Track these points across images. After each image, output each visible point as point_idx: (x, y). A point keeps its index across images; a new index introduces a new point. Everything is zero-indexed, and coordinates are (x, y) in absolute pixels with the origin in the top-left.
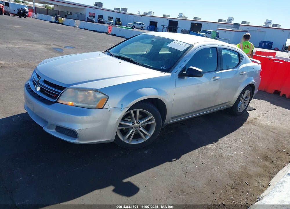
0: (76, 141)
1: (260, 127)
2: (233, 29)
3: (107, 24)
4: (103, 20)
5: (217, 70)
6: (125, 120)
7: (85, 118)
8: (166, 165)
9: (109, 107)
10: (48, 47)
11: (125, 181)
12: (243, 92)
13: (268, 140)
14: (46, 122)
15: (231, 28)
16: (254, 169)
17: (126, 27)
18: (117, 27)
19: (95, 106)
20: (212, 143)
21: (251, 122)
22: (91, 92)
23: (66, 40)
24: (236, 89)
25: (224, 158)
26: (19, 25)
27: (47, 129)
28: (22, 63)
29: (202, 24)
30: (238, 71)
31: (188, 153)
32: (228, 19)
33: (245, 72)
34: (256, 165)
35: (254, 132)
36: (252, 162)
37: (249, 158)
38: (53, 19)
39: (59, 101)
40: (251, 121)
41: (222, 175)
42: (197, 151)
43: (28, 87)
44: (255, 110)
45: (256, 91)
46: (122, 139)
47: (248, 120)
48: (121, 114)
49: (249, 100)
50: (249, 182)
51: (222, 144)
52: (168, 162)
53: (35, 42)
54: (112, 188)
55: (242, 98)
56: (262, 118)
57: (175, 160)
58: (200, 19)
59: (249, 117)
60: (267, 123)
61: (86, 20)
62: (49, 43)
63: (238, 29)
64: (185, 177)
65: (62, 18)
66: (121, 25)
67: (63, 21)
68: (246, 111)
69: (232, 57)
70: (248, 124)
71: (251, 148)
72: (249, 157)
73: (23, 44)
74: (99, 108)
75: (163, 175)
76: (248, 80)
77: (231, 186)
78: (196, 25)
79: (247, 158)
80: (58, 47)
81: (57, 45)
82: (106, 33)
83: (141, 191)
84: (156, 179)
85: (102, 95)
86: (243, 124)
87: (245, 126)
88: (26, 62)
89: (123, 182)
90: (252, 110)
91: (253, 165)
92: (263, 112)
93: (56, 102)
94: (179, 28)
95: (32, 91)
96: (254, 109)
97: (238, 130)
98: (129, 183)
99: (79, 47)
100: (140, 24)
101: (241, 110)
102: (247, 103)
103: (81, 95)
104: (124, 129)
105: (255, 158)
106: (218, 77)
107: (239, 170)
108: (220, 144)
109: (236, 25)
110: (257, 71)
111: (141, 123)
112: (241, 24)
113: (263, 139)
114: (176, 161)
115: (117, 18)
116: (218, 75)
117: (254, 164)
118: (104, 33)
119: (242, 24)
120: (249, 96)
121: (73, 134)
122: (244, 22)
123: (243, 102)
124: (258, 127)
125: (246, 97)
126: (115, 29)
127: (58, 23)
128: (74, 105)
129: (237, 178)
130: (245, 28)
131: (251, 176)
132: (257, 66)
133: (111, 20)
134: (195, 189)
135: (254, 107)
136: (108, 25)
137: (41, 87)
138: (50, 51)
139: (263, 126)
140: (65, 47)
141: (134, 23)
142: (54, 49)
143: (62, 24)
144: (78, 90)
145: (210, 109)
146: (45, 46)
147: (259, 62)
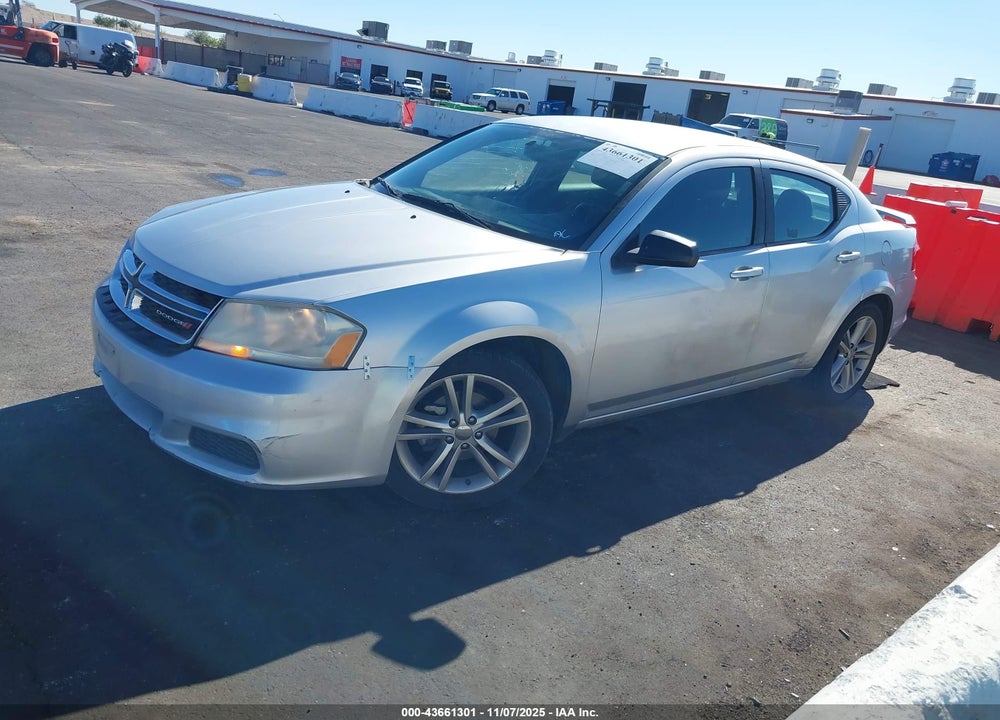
0: (256, 479)
1: (909, 445)
2: (837, 110)
3: (402, 95)
4: (389, 82)
5: (752, 244)
6: (428, 412)
7: (287, 400)
8: (566, 568)
9: (368, 364)
10: (196, 170)
11: (418, 616)
12: (849, 324)
13: (935, 489)
14: (157, 414)
15: (831, 107)
16: (877, 586)
17: (462, 104)
18: (433, 103)
19: (318, 360)
20: (732, 497)
21: (881, 425)
22: (306, 311)
23: (257, 146)
24: (823, 312)
25: (770, 547)
26: (104, 100)
27: (163, 439)
28: (102, 223)
29: (729, 94)
30: (828, 250)
31: (644, 530)
32: (821, 77)
33: (854, 253)
34: (883, 573)
35: (886, 463)
36: (870, 563)
37: (862, 549)
38: (220, 79)
39: (201, 344)
40: (877, 426)
41: (759, 604)
42: (675, 521)
43: (104, 297)
44: (898, 386)
45: (899, 321)
46: (416, 477)
47: (866, 421)
48: (407, 389)
49: (871, 352)
50: (852, 630)
51: (767, 502)
52: (571, 558)
53: (153, 157)
54: (371, 638)
55: (847, 343)
56: (917, 412)
57: (598, 552)
58: (722, 76)
59: (871, 411)
60: (938, 430)
61: (332, 81)
62: (197, 158)
63: (856, 111)
64: (626, 606)
65: (250, 76)
66: (448, 97)
67: (252, 85)
68: (863, 388)
69: (812, 200)
70: (868, 434)
71: (868, 517)
72: (860, 545)
73: (112, 162)
74: (334, 365)
75: (550, 600)
76: (866, 280)
77: (787, 641)
78: (709, 97)
79: (854, 548)
80: (229, 172)
81: (225, 166)
82: (396, 125)
83: (470, 651)
84: (524, 613)
85: (347, 325)
86: (850, 432)
87: (854, 441)
88: (115, 220)
89: (410, 621)
90: (884, 387)
91: (876, 572)
92: (923, 394)
93: (193, 345)
94: (649, 107)
95: (118, 310)
96: (891, 385)
97: (828, 454)
98: (431, 623)
99: (299, 172)
100: (514, 95)
101: (846, 387)
102: (867, 362)
103: (273, 323)
104: (424, 442)
105: (883, 550)
106: (755, 269)
107: (821, 589)
108: (759, 501)
109: (850, 98)
110: (906, 251)
111: (481, 421)
112: (865, 94)
113: (916, 484)
114: (601, 554)
115: (435, 77)
116: (757, 260)
117: (875, 570)
118: (387, 125)
119: (869, 92)
120: (874, 339)
121: (244, 453)
122: (876, 88)
123: (849, 356)
124: (903, 446)
125: (863, 342)
126: (425, 112)
127: (237, 93)
128: (247, 356)
129: (810, 615)
130: (879, 109)
131: (862, 608)
132: (904, 231)
133: (414, 82)
134: (660, 650)
135: (892, 378)
136: (402, 100)
137: (145, 298)
138: (198, 186)
139: (922, 443)
140: (252, 172)
141: (495, 92)
142: (215, 176)
143: (249, 95)
144: (265, 306)
145: (728, 380)
146: (185, 169)
147: (910, 219)
